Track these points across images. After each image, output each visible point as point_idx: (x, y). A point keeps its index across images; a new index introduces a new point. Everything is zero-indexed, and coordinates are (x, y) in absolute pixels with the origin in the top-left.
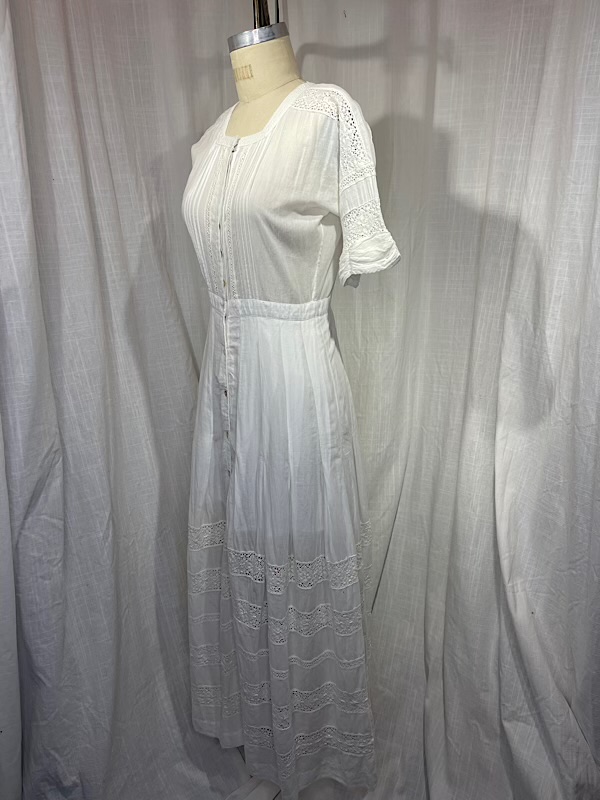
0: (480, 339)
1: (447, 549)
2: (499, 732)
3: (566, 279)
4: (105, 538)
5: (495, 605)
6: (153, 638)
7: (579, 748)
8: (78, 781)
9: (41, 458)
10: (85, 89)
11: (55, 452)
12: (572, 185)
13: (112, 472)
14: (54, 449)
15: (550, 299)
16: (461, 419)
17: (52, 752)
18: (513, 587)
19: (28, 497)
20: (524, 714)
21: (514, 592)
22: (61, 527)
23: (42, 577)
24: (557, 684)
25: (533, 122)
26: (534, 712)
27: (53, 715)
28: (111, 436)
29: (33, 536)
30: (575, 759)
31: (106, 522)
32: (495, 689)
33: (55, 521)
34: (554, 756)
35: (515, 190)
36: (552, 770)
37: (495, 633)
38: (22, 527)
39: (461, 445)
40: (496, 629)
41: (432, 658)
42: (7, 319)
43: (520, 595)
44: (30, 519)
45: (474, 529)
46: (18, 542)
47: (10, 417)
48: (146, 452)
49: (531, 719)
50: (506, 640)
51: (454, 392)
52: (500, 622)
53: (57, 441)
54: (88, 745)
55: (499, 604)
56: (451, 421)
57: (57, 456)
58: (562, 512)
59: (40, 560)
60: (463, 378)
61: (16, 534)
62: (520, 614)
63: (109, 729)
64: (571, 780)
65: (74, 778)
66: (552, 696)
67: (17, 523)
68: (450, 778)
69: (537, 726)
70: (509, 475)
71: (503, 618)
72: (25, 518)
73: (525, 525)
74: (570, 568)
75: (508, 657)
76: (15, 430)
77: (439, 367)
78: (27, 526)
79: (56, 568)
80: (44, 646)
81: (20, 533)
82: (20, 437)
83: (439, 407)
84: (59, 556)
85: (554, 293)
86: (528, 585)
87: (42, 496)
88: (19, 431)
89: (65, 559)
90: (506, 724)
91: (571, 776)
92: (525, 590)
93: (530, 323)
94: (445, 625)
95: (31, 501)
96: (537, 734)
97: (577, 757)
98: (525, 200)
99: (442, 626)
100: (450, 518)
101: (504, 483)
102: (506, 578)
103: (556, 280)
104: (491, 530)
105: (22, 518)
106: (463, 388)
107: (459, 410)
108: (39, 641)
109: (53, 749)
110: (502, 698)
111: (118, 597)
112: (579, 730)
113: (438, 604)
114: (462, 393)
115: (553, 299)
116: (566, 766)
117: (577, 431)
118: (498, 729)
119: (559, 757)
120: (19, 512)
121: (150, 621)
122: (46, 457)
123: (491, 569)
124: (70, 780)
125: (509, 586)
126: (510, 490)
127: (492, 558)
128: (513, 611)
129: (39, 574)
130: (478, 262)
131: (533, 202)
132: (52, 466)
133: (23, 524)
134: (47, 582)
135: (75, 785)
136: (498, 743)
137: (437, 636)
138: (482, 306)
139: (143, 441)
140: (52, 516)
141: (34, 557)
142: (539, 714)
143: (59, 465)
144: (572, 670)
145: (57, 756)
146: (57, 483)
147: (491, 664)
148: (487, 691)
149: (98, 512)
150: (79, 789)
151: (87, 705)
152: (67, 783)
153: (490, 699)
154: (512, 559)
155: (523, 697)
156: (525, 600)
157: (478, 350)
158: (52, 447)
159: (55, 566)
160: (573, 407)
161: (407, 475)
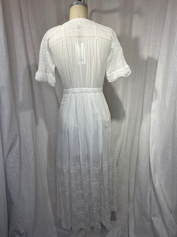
0: (145, 100)
1: (135, 164)
2: (150, 220)
3: (172, 82)
4: (32, 160)
5: (150, 181)
6: (47, 190)
7: (174, 226)
8: (25, 232)
9: (12, 137)
10: (26, 24)
11: (17, 135)
12: (174, 53)
13: (35, 140)
14: (17, 134)
15: (167, 88)
16: (140, 124)
17: (17, 223)
18: (155, 176)
19: (8, 148)
20: (158, 215)
21: (155, 178)
22: (19, 157)
23: (13, 172)
24: (168, 206)
25: (162, 32)
26: (161, 214)
27: (17, 213)
28: (34, 130)
29: (10, 160)
30: (173, 230)
31: (32, 156)
32: (149, 207)
33: (17, 155)
34: (167, 228)
35: (157, 54)
36: (166, 232)
37: (150, 190)
38: (7, 157)
39: (140, 132)
40: (150, 189)
41: (131, 197)
42: (2, 96)
43: (157, 179)
44: (10, 155)
45: (143, 158)
46: (6, 162)
47: (3, 125)
48: (45, 134)
49: (160, 216)
50: (152, 193)
51: (138, 116)
52: (151, 186)
53: (18, 131)
54: (27, 221)
55: (151, 181)
56: (137, 125)
57: (18, 136)
58: (170, 154)
59: (13, 167)
60: (141, 112)
61: (5, 160)
62: (157, 185)
63: (34, 217)
64: (172, 236)
65: (23, 231)
66: (166, 210)
67: (5, 156)
68: (135, 232)
69: (161, 219)
70: (154, 142)
71: (152, 186)
72: (8, 155)
73: (159, 158)
74: (172, 171)
75: (153, 198)
76: (5, 129)
77: (133, 109)
78: (9, 157)
79: (18, 169)
80: (14, 192)
81: (7, 159)
82: (6, 131)
83: (133, 121)
84: (18, 166)
85: (168, 86)
86: (159, 176)
87: (13, 148)
88: (6, 129)
89: (20, 166)
90: (152, 218)
91: (172, 235)
92: (158, 177)
93: (161, 95)
94: (135, 187)
95: (10, 150)
96: (162, 221)
97: (173, 228)
98: (159, 57)
99: (133, 187)
100: (136, 154)
101: (152, 145)
102: (153, 174)
103: (169, 82)
104: (148, 159)
105: (7, 155)
106: (140, 115)
107: (139, 122)
108: (13, 191)
109: (17, 222)
110: (151, 210)
111: (36, 177)
112: (174, 220)
113: (132, 180)
114: (140, 116)
115: (168, 88)
116: (170, 231)
117: (175, 130)
118: (150, 219)
119: (168, 229)
120: (6, 153)
121: (46, 184)
122: (14, 136)
123: (148, 170)
124: (22, 231)
125: (153, 176)
126: (154, 147)
127: (149, 167)
128: (154, 184)
129: (12, 171)
130: (145, 77)
131: (162, 58)
132: (16, 139)
133: (7, 156)
134: (15, 173)
135: (24, 233)
136: (150, 223)
137: (132, 190)
138: (146, 90)
139: (44, 131)
140: (16, 154)
141: (11, 166)
142: (162, 215)
143: (18, 139)
144: (173, 202)
145: (18, 225)
146: (18, 144)
147: (148, 199)
148: (147, 207)
149: (30, 152)
150: (25, 234)
151: (27, 210)
152: (21, 232)
153: (148, 210)
154: (155, 168)
155: (157, 210)
156: (158, 180)
157: (145, 103)
158: (16, 133)
159: (17, 169)
160: (174, 122)
161: (124, 141)
